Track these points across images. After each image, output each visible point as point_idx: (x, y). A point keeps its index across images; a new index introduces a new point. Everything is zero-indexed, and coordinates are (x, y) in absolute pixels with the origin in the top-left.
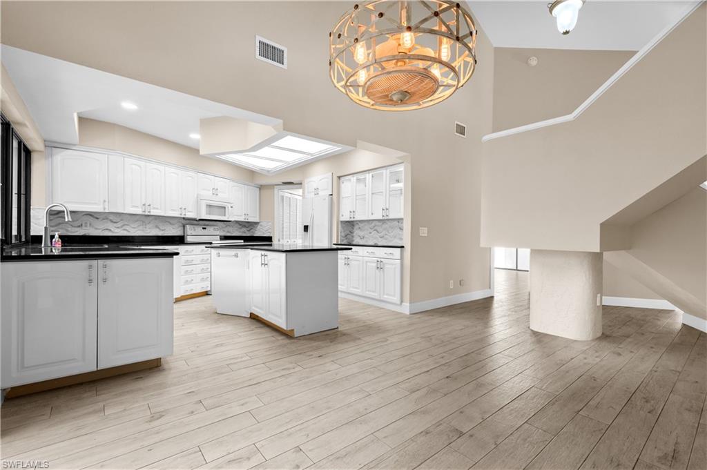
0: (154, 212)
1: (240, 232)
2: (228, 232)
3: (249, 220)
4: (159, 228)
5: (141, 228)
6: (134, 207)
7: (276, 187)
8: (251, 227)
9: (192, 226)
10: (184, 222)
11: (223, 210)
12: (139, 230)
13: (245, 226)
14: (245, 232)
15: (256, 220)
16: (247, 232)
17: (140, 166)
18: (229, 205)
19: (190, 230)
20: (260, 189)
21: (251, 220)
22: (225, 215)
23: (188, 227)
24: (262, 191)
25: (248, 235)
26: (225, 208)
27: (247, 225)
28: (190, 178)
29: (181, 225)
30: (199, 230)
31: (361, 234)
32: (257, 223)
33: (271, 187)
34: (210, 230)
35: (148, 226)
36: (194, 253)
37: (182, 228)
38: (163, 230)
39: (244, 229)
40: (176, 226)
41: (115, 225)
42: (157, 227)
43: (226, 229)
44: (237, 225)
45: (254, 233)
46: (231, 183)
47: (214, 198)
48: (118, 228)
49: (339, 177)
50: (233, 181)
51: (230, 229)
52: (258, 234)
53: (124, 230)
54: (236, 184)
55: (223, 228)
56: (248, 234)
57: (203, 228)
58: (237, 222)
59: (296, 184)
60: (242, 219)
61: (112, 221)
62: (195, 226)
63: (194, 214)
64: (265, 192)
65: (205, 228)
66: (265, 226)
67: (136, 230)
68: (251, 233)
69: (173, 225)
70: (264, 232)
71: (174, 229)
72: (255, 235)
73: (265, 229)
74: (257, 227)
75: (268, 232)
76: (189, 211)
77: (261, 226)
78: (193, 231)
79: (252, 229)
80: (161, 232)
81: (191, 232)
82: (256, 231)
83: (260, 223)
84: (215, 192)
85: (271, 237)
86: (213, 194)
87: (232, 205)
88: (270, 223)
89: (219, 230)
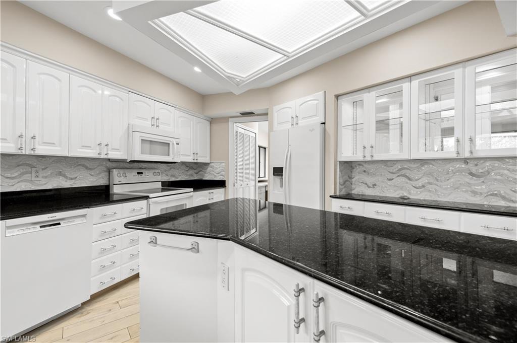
0: (41, 150)
1: (187, 175)
2: (172, 176)
3: (199, 161)
4: (65, 176)
5: (27, 176)
7: (230, 119)
8: (200, 168)
9: (122, 172)
10: (109, 164)
11: (167, 148)
12: (26, 181)
13: (192, 168)
14: (192, 175)
15: (207, 160)
16: (195, 175)
18: (175, 141)
19: (117, 176)
20: (211, 123)
21: (201, 160)
22: (168, 155)
23: (115, 172)
25: (196, 179)
26: (169, 144)
27: (195, 166)
29: (103, 168)
30: (132, 176)
31: (370, 180)
32: (207, 164)
33: (225, 119)
34: (148, 175)
35: (42, 174)
36: (118, 216)
37: (107, 174)
38: (72, 179)
39: (191, 172)
40: (97, 171)
42: (60, 174)
43: (170, 173)
44: (184, 167)
45: (203, 176)
46: (178, 113)
47: (154, 130)
49: (337, 97)
50: (180, 109)
51: (175, 172)
52: (207, 177)
55: (165, 171)
57: (139, 173)
58: (183, 163)
59: (258, 115)
60: (189, 159)
62: (126, 171)
63: (122, 153)
64: (217, 127)
65: (142, 173)
66: (217, 168)
67: (16, 181)
68: (199, 176)
69: (90, 169)
70: (215, 174)
71: (92, 175)
72: (204, 179)
73: (217, 171)
74: (207, 168)
75: (222, 175)
76: (113, 149)
77: (211, 167)
78: (122, 177)
79: (201, 171)
80: (68, 181)
81: (119, 179)
82: (205, 173)
83: (211, 164)
84: (155, 121)
85: (225, 181)
86: (153, 125)
87: (178, 141)
88: (224, 164)
89: (161, 174)
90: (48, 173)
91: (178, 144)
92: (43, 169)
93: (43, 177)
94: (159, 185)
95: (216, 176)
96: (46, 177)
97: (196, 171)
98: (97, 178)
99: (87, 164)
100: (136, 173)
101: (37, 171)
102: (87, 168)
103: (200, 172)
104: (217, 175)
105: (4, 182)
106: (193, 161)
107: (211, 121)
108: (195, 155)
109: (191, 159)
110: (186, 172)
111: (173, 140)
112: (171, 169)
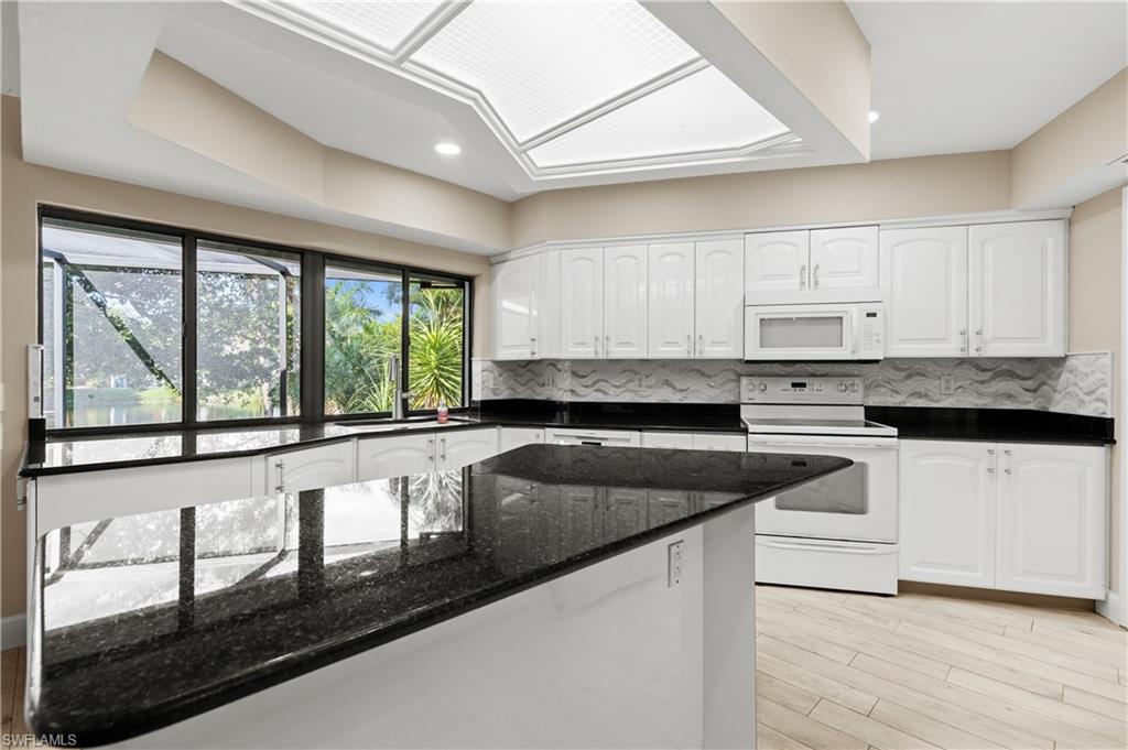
0: (618, 352)
4: (674, 388)
6: (579, 345)
8: (1042, 376)
9: (756, 381)
10: (740, 368)
12: (628, 390)
13: (1012, 375)
14: (1010, 396)
16: (1028, 397)
17: (591, 261)
19: (747, 393)
20: (1070, 222)
21: (1001, 350)
22: (841, 344)
23: (743, 381)
24: (1077, 228)
26: (841, 319)
28: (672, 258)
29: (730, 377)
32: (1059, 362)
34: (823, 390)
37: (736, 385)
38: (681, 391)
40: (719, 380)
41: (582, 380)
42: (667, 383)
45: (1050, 401)
46: (891, 235)
48: (586, 387)
50: (897, 225)
52: (1061, 406)
53: (596, 390)
54: (906, 234)
55: (890, 381)
56: (1030, 403)
57: (797, 385)
60: (945, 350)
61: (575, 375)
62: (767, 381)
63: (731, 348)
64: (1086, 230)
65: (804, 385)
66: (1086, 375)
67: (621, 390)
68: (1040, 400)
69: (709, 377)
70: (1082, 396)
71: (711, 387)
72: (1053, 409)
73: (1086, 384)
74: (1060, 374)
75: (1097, 400)
76: (715, 343)
77: (1071, 372)
78: (757, 392)
79: (1044, 383)
80: (678, 394)
81: (752, 395)
82: (1055, 391)
83: (1070, 362)
84: (809, 275)
85: (1112, 420)
86: (803, 284)
87: (872, 308)
88: (1106, 360)
89: (867, 388)
90: (652, 381)
91: (874, 315)
92: (647, 377)
93: (647, 387)
94: (860, 414)
95: (1082, 401)
96: (650, 387)
97: (1030, 384)
98: (719, 391)
100: (790, 385)
101: (640, 380)
102: (703, 374)
103: (1044, 388)
104: (1087, 398)
105: (611, 391)
106: (959, 354)
107: (1073, 216)
108: (972, 336)
109: (951, 350)
110: (980, 387)
111: (853, 309)
112: (909, 376)
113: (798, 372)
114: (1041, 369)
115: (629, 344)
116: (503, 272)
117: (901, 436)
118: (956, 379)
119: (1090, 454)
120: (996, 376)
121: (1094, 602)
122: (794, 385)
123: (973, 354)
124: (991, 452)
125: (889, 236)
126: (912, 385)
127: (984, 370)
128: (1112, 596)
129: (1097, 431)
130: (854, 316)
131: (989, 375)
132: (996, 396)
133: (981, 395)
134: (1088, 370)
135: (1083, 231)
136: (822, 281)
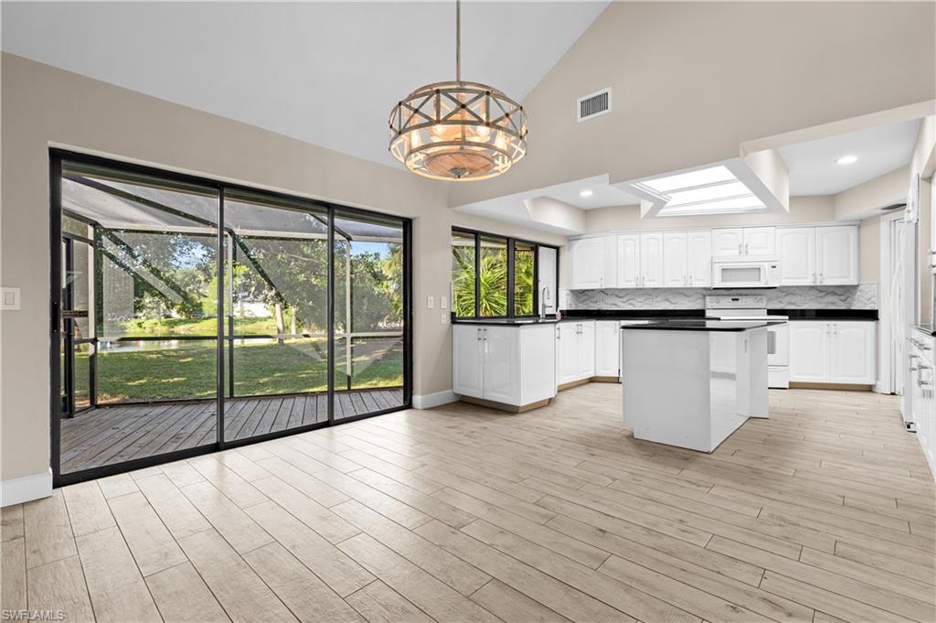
0: (648, 285)
3: (825, 284)
4: (670, 301)
6: (627, 281)
8: (848, 294)
9: (714, 298)
10: (704, 292)
11: (757, 273)
13: (834, 294)
14: (833, 303)
15: (854, 281)
16: (842, 303)
17: (633, 240)
18: (768, 264)
19: (710, 302)
20: (859, 227)
21: (831, 282)
22: (759, 280)
23: (708, 298)
24: (862, 229)
26: (757, 269)
27: (839, 291)
28: (676, 240)
29: (700, 295)
30: (727, 302)
32: (855, 287)
33: (876, 218)
34: (746, 302)
35: (656, 300)
37: (702, 300)
38: (674, 303)
39: (832, 298)
40: (694, 298)
41: (621, 300)
42: (667, 300)
44: (816, 293)
45: (851, 304)
47: (740, 257)
50: (784, 226)
52: (857, 306)
53: (630, 304)
54: (788, 230)
56: (843, 307)
61: (617, 296)
62: (719, 297)
63: (705, 282)
65: (738, 300)
66: (867, 292)
68: (847, 304)
69: (688, 296)
70: (865, 302)
72: (853, 308)
73: (867, 296)
74: (856, 293)
75: (871, 303)
76: (698, 280)
77: (861, 291)
78: (715, 303)
79: (848, 297)
80: (673, 305)
81: (712, 304)
82: (853, 300)
83: (860, 287)
84: (744, 248)
85: (877, 311)
86: (740, 253)
87: (774, 264)
88: (875, 286)
89: (768, 301)
90: (659, 299)
91: (774, 267)
92: (656, 297)
93: (656, 302)
94: (764, 313)
95: (865, 304)
96: (658, 302)
97: (841, 298)
98: (695, 303)
99: (685, 292)
100: (731, 300)
101: (652, 298)
102: (685, 295)
103: (848, 299)
104: (868, 302)
105: (637, 304)
106: (812, 284)
107: (860, 224)
108: (818, 276)
109: (809, 282)
110: (819, 299)
111: (766, 263)
112: (786, 295)
113: (735, 293)
114: (848, 290)
115: (654, 281)
116: (577, 245)
117: (790, 319)
118: (810, 296)
119: (869, 325)
120: (827, 294)
121: (871, 386)
122: (733, 300)
123: (818, 284)
124: (828, 325)
125: (780, 231)
126: (788, 299)
127: (822, 292)
128: (878, 383)
129: (872, 315)
130: (766, 267)
131: (823, 294)
132: (827, 303)
133: (820, 303)
134: (867, 290)
135: (865, 231)
136: (749, 251)
